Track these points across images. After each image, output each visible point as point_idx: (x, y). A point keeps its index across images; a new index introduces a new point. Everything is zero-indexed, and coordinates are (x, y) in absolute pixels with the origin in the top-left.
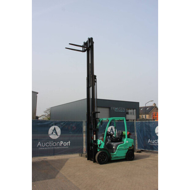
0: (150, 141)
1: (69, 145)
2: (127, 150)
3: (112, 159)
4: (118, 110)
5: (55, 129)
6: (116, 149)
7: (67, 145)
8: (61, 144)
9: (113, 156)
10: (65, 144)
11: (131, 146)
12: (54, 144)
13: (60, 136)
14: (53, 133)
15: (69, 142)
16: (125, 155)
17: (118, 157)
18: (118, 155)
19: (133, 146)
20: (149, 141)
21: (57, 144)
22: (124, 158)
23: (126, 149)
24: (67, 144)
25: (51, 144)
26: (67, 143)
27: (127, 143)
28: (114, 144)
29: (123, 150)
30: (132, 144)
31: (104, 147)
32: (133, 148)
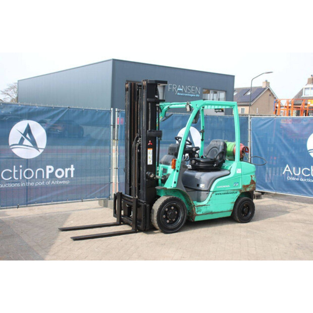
0: (289, 170)
1: (72, 176)
2: (238, 194)
3: (197, 219)
4: (184, 92)
5: (28, 130)
6: (209, 191)
7: (66, 176)
8: (48, 172)
9: (200, 211)
10: (60, 173)
11: (248, 183)
12: (28, 174)
13: (46, 151)
14: (22, 140)
15: (72, 169)
16: (232, 209)
17: (212, 213)
18: (212, 208)
19: (252, 182)
20: (285, 170)
21: (34, 173)
22: (229, 214)
23: (233, 192)
24: (65, 173)
25: (18, 174)
26: (67, 170)
27: (239, 174)
28: (203, 178)
29: (227, 193)
30: (252, 176)
31: (177, 186)
32: (253, 188)
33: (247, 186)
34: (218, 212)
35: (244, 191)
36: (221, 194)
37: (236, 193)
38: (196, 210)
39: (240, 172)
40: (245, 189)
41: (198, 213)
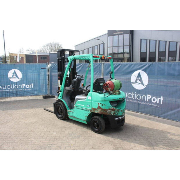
2: (89, 112)
6: (75, 105)
11: (96, 107)
16: (86, 120)
18: (75, 115)
19: (99, 108)
23: (86, 110)
29: (83, 110)
30: (99, 103)
31: (62, 99)
32: (100, 112)
33: (95, 109)
34: (78, 119)
35: (93, 112)
36: (79, 109)
37: (88, 111)
38: (68, 113)
39: (91, 99)
40: (94, 111)
41: (69, 115)
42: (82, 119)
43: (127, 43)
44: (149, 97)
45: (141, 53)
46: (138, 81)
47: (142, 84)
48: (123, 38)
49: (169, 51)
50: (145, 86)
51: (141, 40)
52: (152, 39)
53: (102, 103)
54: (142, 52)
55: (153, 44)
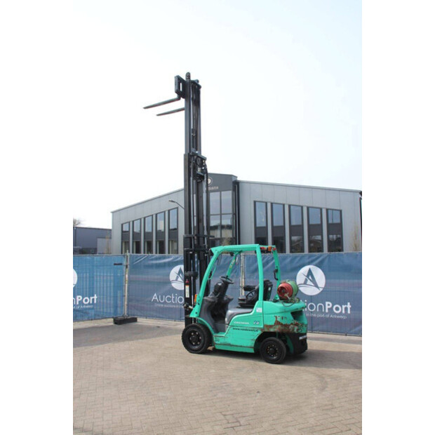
2: (259, 332)
6: (228, 324)
9: (218, 340)
11: (273, 323)
16: (253, 345)
17: (230, 345)
18: (229, 341)
19: (277, 323)
22: (252, 351)
23: (253, 330)
27: (260, 314)
29: (246, 330)
30: (276, 317)
31: (200, 316)
32: (279, 329)
33: (271, 326)
34: (237, 346)
35: (266, 330)
36: (239, 329)
37: (257, 331)
38: (214, 339)
39: (261, 311)
40: (268, 329)
41: (217, 342)
42: (245, 345)
43: (228, 208)
44: (329, 305)
45: (256, 228)
46: (309, 282)
47: (316, 286)
48: (219, 198)
49: (309, 226)
50: (321, 289)
51: (255, 202)
52: (276, 202)
53: (281, 315)
54: (258, 225)
55: (277, 210)
